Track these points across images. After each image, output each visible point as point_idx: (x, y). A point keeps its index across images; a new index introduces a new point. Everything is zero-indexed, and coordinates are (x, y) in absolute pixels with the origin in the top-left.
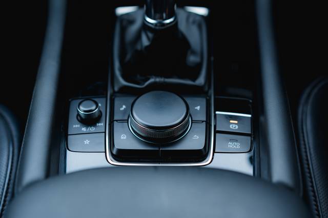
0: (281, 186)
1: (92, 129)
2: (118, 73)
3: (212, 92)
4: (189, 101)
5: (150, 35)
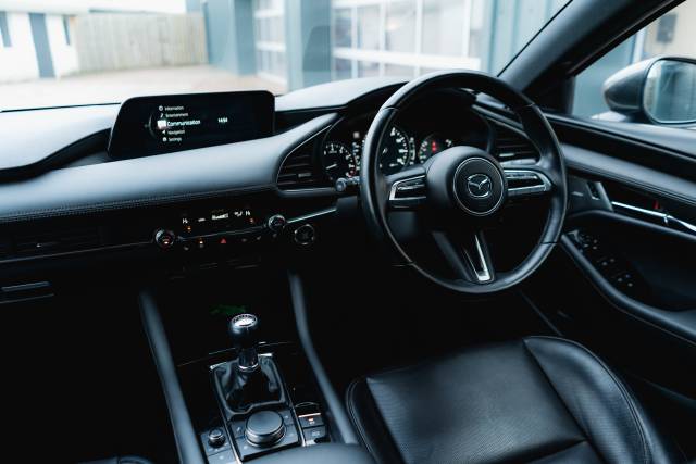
0: (351, 445)
1: (222, 448)
2: (227, 408)
3: (291, 405)
4: (281, 413)
5: (245, 377)
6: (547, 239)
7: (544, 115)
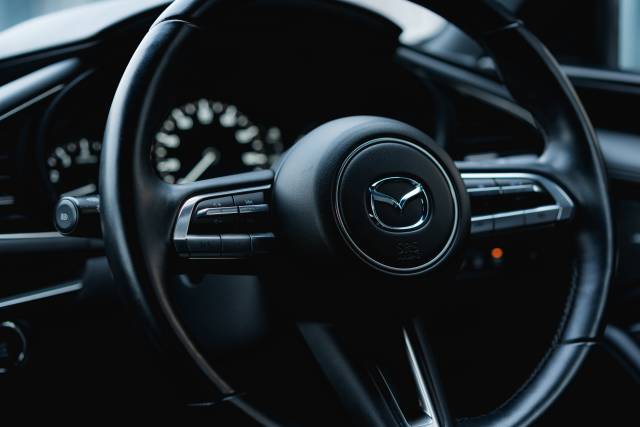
6: (575, 331)
7: (565, 72)
